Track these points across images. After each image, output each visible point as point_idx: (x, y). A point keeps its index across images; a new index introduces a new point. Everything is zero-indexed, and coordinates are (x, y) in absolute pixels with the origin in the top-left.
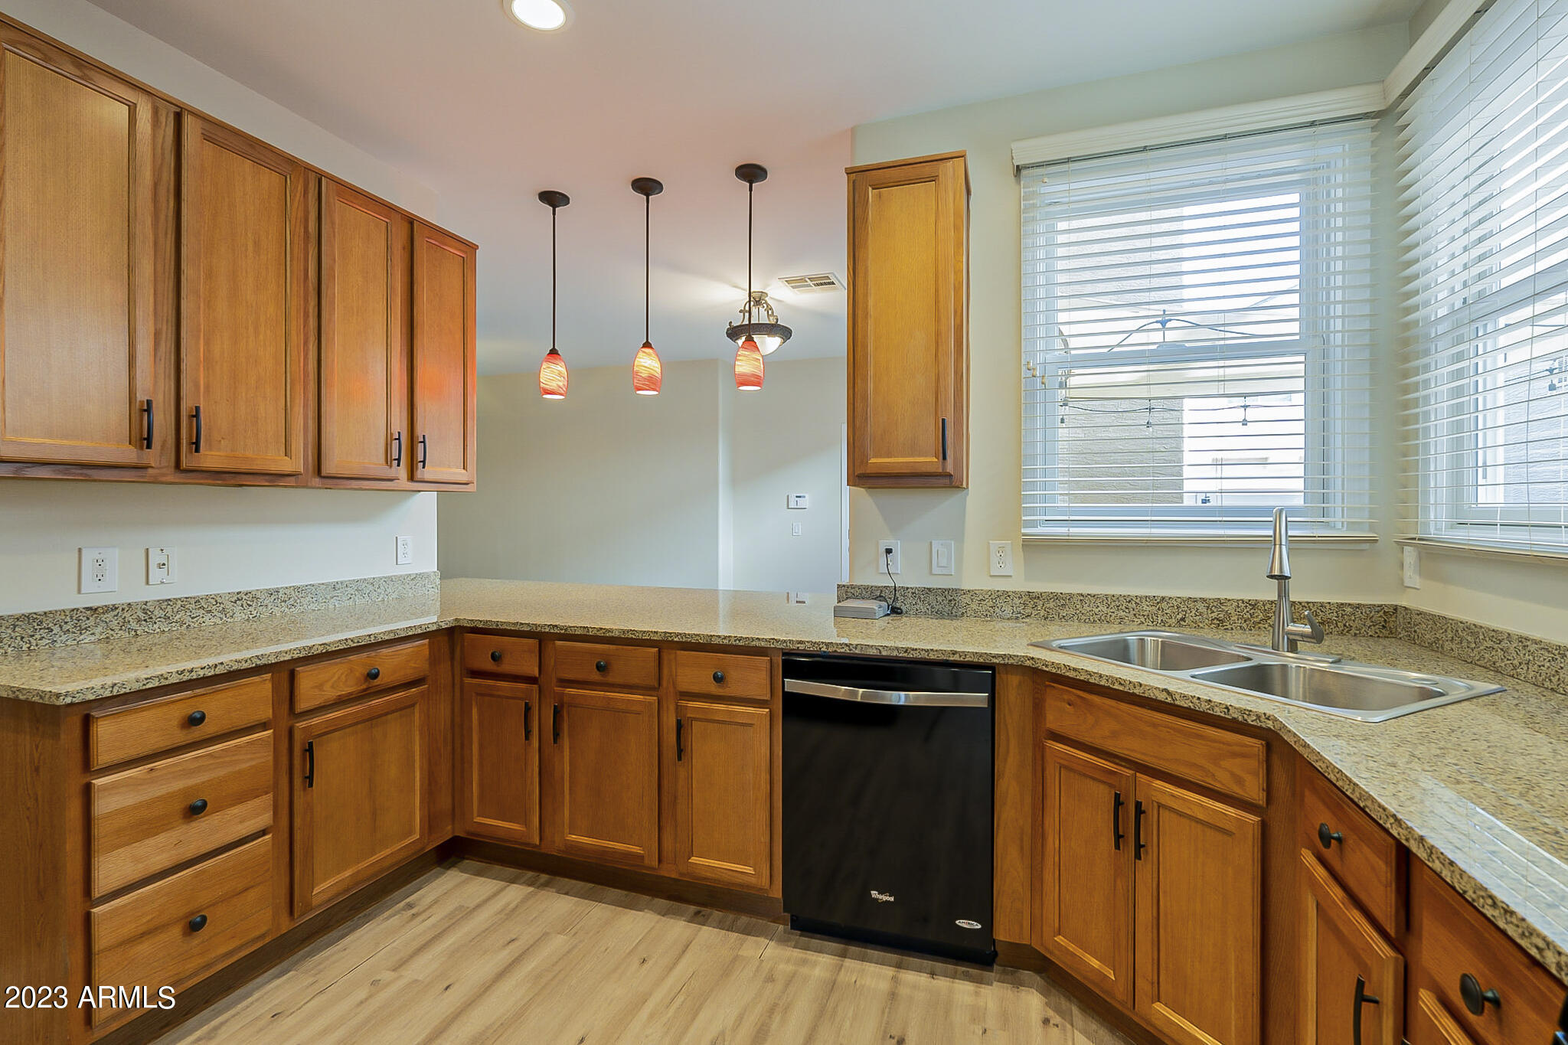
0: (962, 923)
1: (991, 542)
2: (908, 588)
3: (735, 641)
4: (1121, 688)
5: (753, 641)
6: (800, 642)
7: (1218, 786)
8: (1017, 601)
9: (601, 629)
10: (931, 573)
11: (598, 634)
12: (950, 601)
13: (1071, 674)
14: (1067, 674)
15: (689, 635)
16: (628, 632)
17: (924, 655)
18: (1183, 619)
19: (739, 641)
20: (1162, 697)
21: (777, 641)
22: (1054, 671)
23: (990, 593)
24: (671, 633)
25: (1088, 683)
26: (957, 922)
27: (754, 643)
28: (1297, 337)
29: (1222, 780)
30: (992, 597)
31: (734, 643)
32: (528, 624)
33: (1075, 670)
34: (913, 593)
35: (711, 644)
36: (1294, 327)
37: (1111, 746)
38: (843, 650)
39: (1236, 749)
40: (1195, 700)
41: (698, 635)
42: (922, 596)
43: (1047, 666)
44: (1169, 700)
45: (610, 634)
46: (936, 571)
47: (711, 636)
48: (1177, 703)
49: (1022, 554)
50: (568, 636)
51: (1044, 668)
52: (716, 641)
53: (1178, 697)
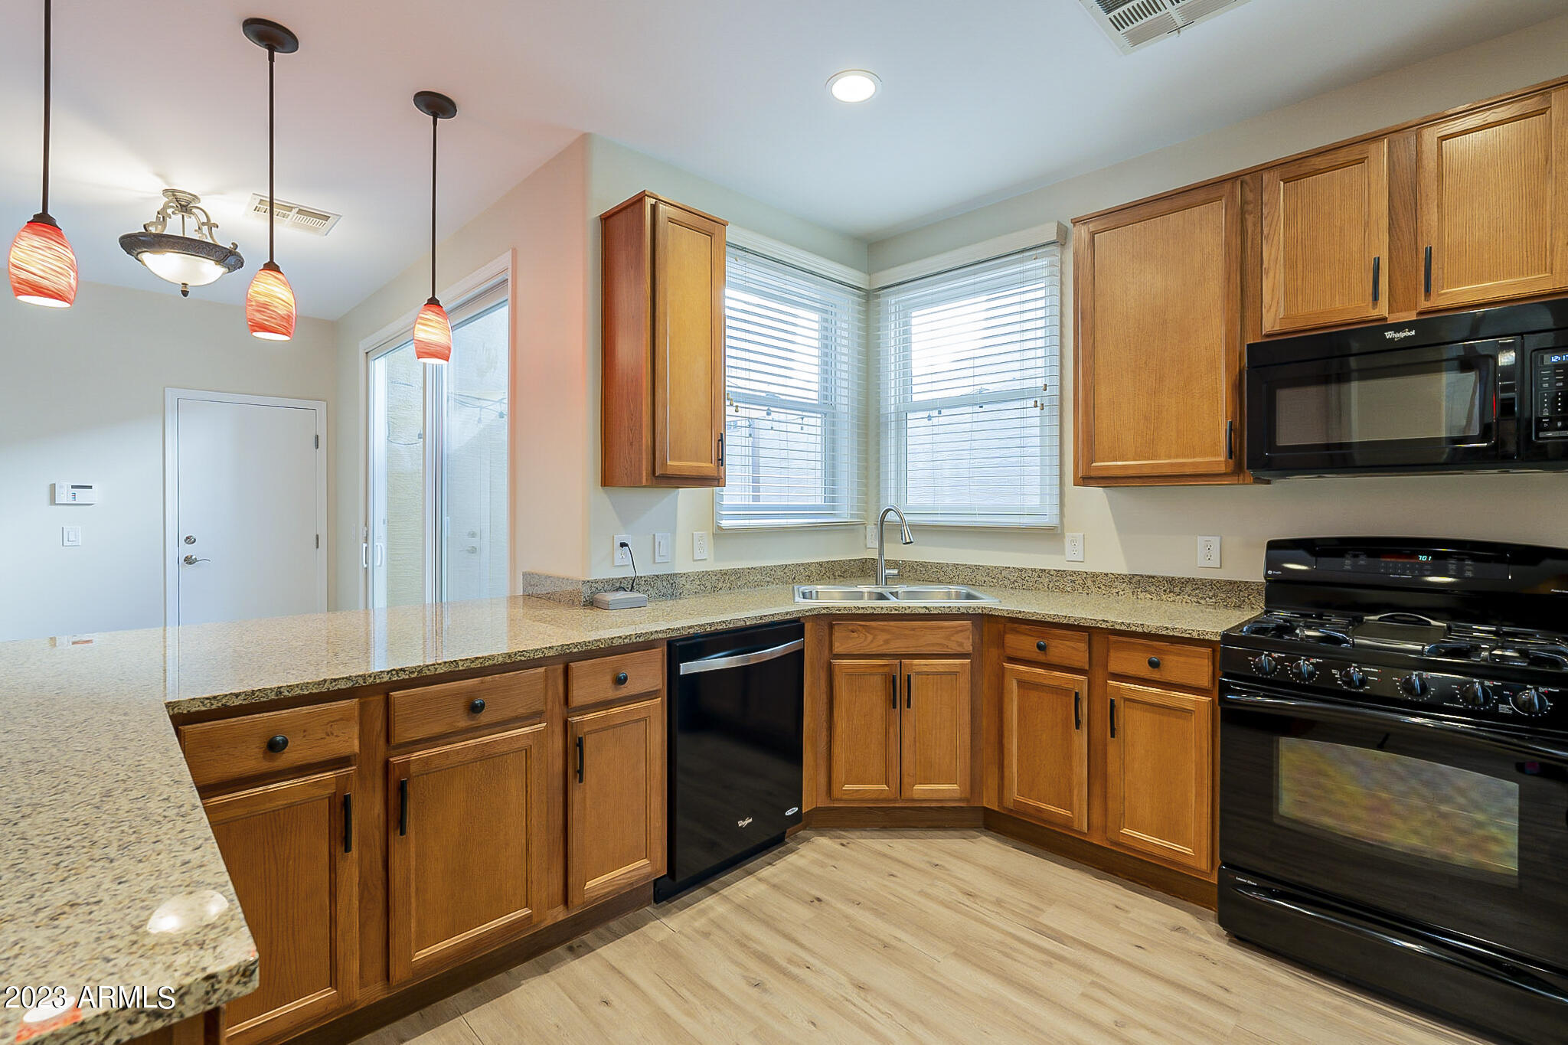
0: (788, 813)
1: (694, 533)
2: (641, 577)
3: (636, 638)
4: (897, 612)
5: (652, 634)
6: (690, 627)
7: (950, 651)
8: (714, 578)
9: (477, 658)
10: (654, 562)
11: (472, 666)
12: (672, 584)
13: (861, 612)
14: (857, 612)
15: (589, 642)
16: (515, 655)
17: (771, 619)
18: (794, 578)
19: (640, 637)
20: (923, 611)
21: (672, 630)
22: (846, 612)
23: (698, 574)
24: (568, 645)
25: (873, 614)
26: (786, 814)
27: (653, 636)
28: (816, 402)
29: (954, 648)
30: (700, 577)
31: (635, 641)
32: (348, 679)
33: (863, 608)
34: (645, 581)
35: (612, 646)
36: (814, 395)
37: (884, 650)
38: (721, 627)
39: (959, 629)
40: (942, 609)
41: (599, 640)
42: (652, 583)
43: (840, 610)
44: (927, 612)
45: (490, 662)
46: (658, 559)
47: (612, 638)
48: (932, 612)
49: (712, 541)
50: (421, 679)
51: (838, 612)
52: (616, 643)
53: (932, 609)
